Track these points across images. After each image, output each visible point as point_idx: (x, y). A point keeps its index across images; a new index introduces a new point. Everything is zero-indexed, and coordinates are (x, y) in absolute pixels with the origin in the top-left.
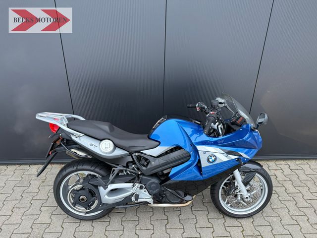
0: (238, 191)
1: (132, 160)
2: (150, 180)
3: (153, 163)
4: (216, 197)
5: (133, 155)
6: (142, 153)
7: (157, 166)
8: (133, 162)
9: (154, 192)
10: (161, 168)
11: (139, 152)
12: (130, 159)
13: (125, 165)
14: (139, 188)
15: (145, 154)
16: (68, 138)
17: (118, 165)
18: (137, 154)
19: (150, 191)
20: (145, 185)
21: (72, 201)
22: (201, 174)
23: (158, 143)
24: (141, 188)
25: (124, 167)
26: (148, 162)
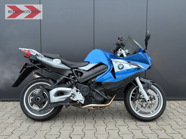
0: (142, 96)
1: (72, 73)
2: (83, 86)
3: (85, 74)
4: (128, 102)
5: (73, 70)
6: (78, 69)
7: (87, 76)
8: (73, 74)
9: (86, 94)
10: (90, 77)
11: (77, 68)
12: (71, 72)
13: (68, 75)
14: (75, 90)
15: (80, 69)
16: (35, 59)
17: (63, 75)
18: (75, 69)
19: (83, 93)
20: (79, 89)
21: (31, 102)
22: (115, 78)
23: (88, 63)
24: (77, 91)
25: (67, 76)
26: (82, 74)
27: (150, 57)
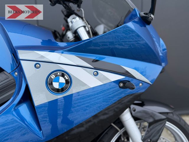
27: (162, 41)
